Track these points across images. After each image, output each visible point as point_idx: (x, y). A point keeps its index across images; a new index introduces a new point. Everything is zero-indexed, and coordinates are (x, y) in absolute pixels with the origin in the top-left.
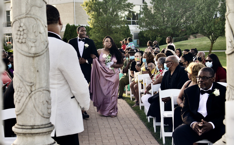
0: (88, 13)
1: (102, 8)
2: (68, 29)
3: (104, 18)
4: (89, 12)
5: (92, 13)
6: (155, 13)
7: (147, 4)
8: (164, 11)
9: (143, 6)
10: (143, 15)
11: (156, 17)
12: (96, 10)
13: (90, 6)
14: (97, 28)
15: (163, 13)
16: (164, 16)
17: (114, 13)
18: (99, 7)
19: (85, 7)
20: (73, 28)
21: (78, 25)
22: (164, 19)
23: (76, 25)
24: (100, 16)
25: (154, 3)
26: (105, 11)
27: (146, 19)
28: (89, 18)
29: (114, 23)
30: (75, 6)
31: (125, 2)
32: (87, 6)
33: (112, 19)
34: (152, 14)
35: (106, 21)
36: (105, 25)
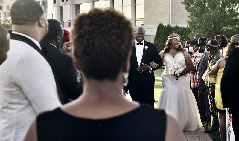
1: (208, 1)
2: (160, 31)
17: (225, 7)
20: (168, 29)
21: (174, 26)
24: (204, 12)
26: (213, 5)
28: (188, 16)
29: (225, 23)
33: (221, 17)
35: (213, 20)
36: (211, 25)
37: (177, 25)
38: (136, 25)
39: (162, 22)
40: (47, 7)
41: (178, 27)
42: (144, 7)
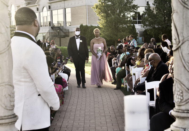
0: (98, 15)
1: (110, 10)
3: (112, 19)
4: (99, 13)
5: (102, 14)
6: (157, 13)
7: (150, 6)
8: (165, 11)
9: (147, 7)
10: (146, 16)
11: (158, 17)
12: (105, 12)
13: (99, 9)
14: (106, 28)
15: (164, 14)
16: (165, 15)
17: (121, 14)
18: (108, 9)
19: (95, 9)
20: (86, 28)
21: (90, 25)
22: (165, 18)
23: (88, 25)
24: (108, 17)
25: (156, 4)
26: (113, 12)
27: (149, 19)
28: (99, 19)
29: (121, 23)
30: (88, 9)
31: (130, 4)
32: (97, 8)
33: (119, 19)
34: (155, 14)
35: (114, 21)
36: (113, 24)
37: (92, 25)
38: (66, 26)
39: (82, 23)
40: (11, 16)
41: (92, 26)
42: (71, 15)
